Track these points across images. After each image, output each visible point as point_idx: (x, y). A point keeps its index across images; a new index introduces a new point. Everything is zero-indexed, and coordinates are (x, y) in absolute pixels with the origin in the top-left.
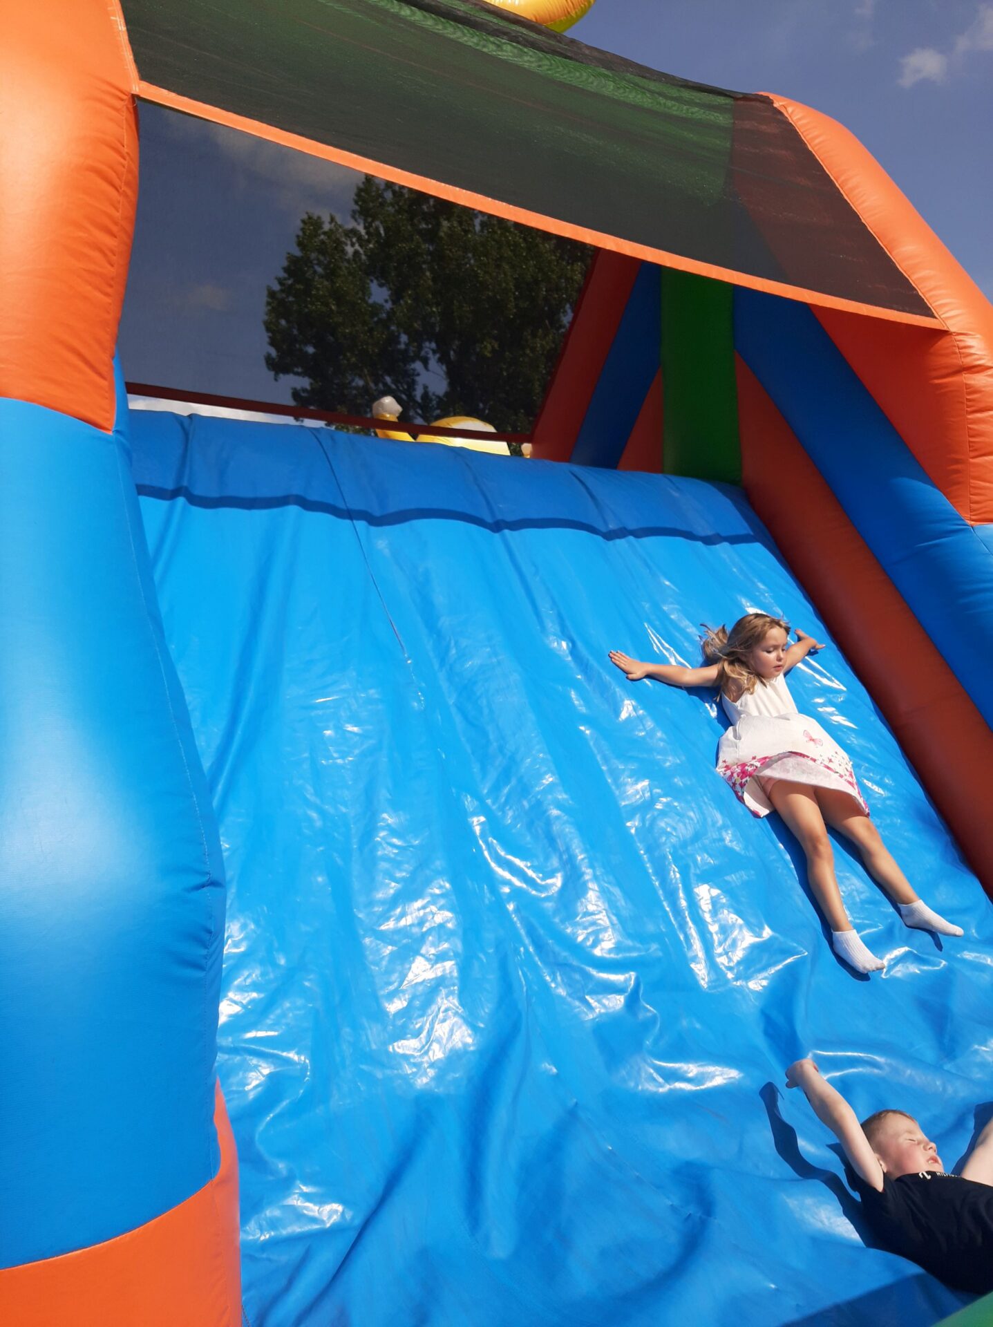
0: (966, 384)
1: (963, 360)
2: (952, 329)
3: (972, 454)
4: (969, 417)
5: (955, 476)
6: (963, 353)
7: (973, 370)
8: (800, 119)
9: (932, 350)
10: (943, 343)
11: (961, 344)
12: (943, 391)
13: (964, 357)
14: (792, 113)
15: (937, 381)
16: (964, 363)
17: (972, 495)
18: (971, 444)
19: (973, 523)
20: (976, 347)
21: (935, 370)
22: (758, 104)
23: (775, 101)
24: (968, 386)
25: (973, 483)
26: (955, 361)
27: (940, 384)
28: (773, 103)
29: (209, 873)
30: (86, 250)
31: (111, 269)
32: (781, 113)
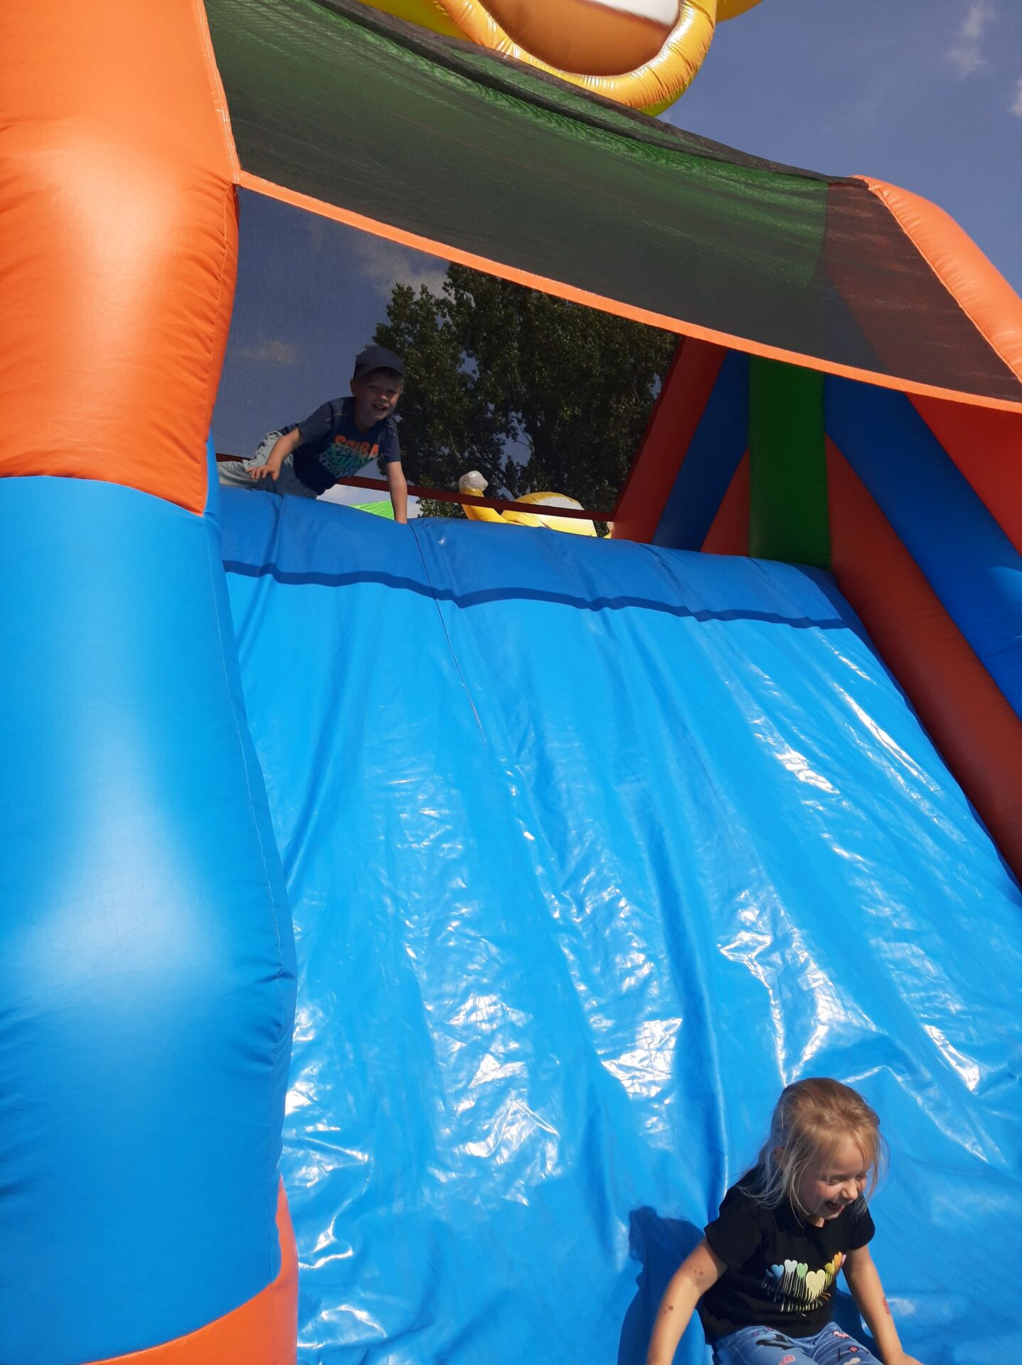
8: (895, 203)
14: (888, 196)
22: (852, 188)
23: (870, 185)
28: (868, 187)
29: (282, 965)
30: (185, 337)
31: (208, 355)
32: (876, 197)
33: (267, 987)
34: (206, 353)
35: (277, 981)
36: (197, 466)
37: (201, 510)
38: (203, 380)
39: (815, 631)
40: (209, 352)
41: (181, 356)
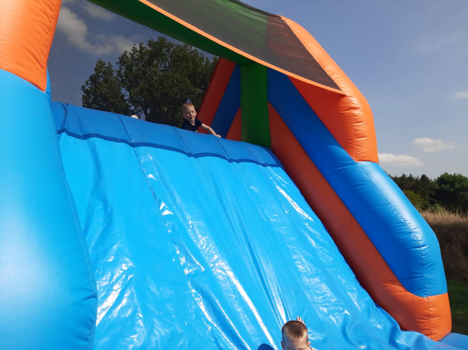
0: (353, 113)
1: (351, 105)
2: (347, 95)
3: (356, 137)
4: (354, 124)
5: (349, 145)
6: (351, 103)
7: (355, 108)
9: (340, 101)
10: (344, 99)
11: (350, 100)
12: (344, 115)
13: (352, 104)
14: (288, 22)
15: (342, 112)
16: (352, 106)
17: (356, 151)
18: (355, 134)
19: (356, 161)
20: (355, 101)
21: (342, 108)
22: (277, 18)
23: (282, 18)
24: (353, 114)
25: (356, 147)
26: (348, 105)
27: (343, 113)
28: (281, 18)
29: (93, 291)
30: (40, 12)
31: (50, 24)
32: (284, 22)
33: (87, 302)
34: (49, 22)
35: (91, 299)
36: (43, 71)
37: (44, 90)
38: (47, 34)
39: (269, 168)
40: (51, 23)
41: (38, 20)
